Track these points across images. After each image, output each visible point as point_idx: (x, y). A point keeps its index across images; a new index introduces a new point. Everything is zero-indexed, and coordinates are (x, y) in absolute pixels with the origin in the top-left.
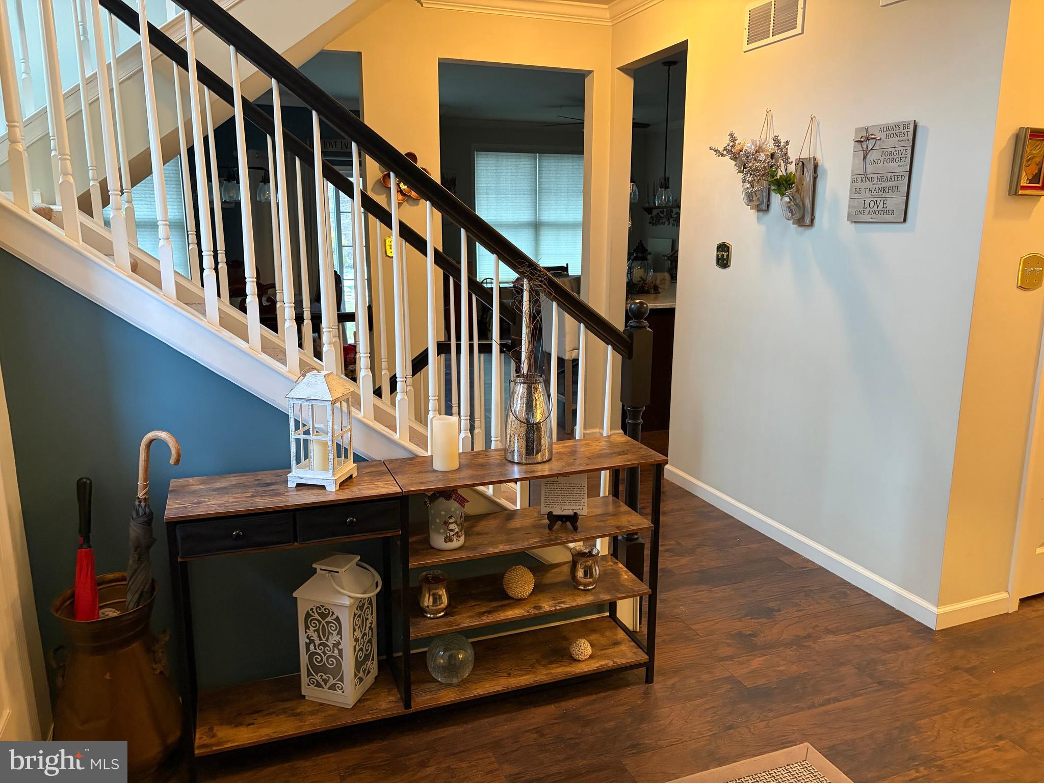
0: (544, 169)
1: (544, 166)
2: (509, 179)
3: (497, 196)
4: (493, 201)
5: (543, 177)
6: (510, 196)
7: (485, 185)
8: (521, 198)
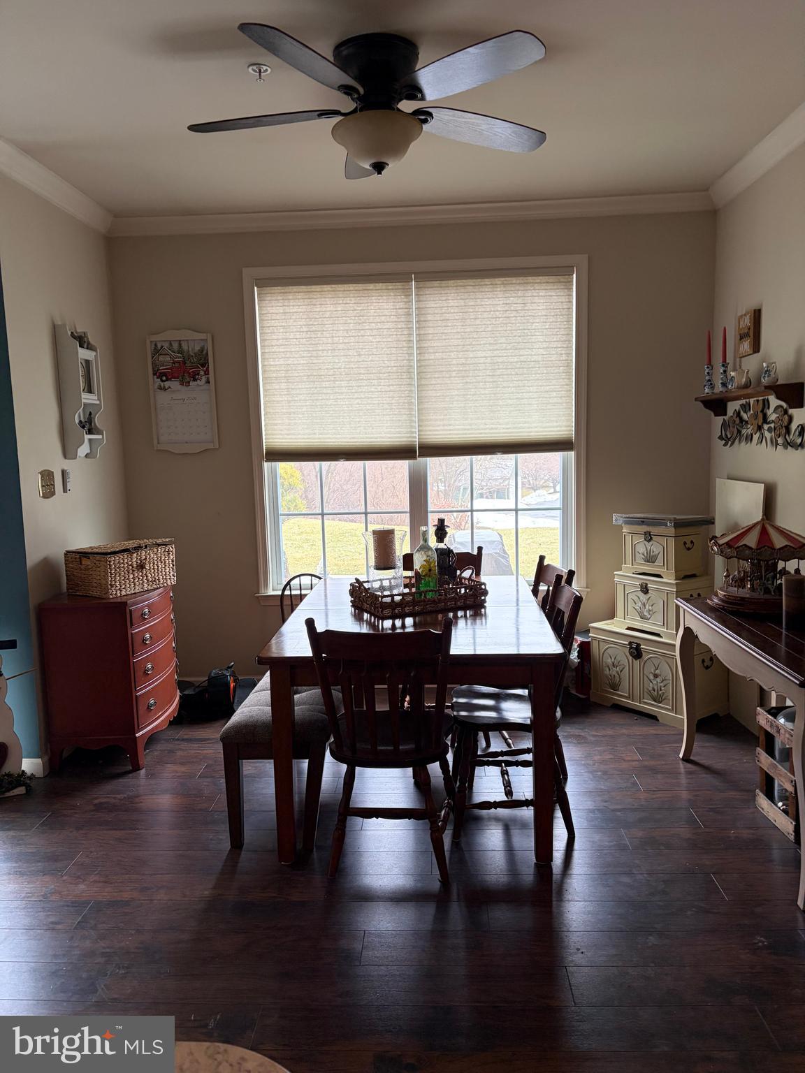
0: (429, 317)
1: (430, 311)
2: (341, 347)
3: (311, 385)
4: (302, 397)
5: (430, 337)
6: (344, 384)
7: (281, 362)
8: (373, 389)
